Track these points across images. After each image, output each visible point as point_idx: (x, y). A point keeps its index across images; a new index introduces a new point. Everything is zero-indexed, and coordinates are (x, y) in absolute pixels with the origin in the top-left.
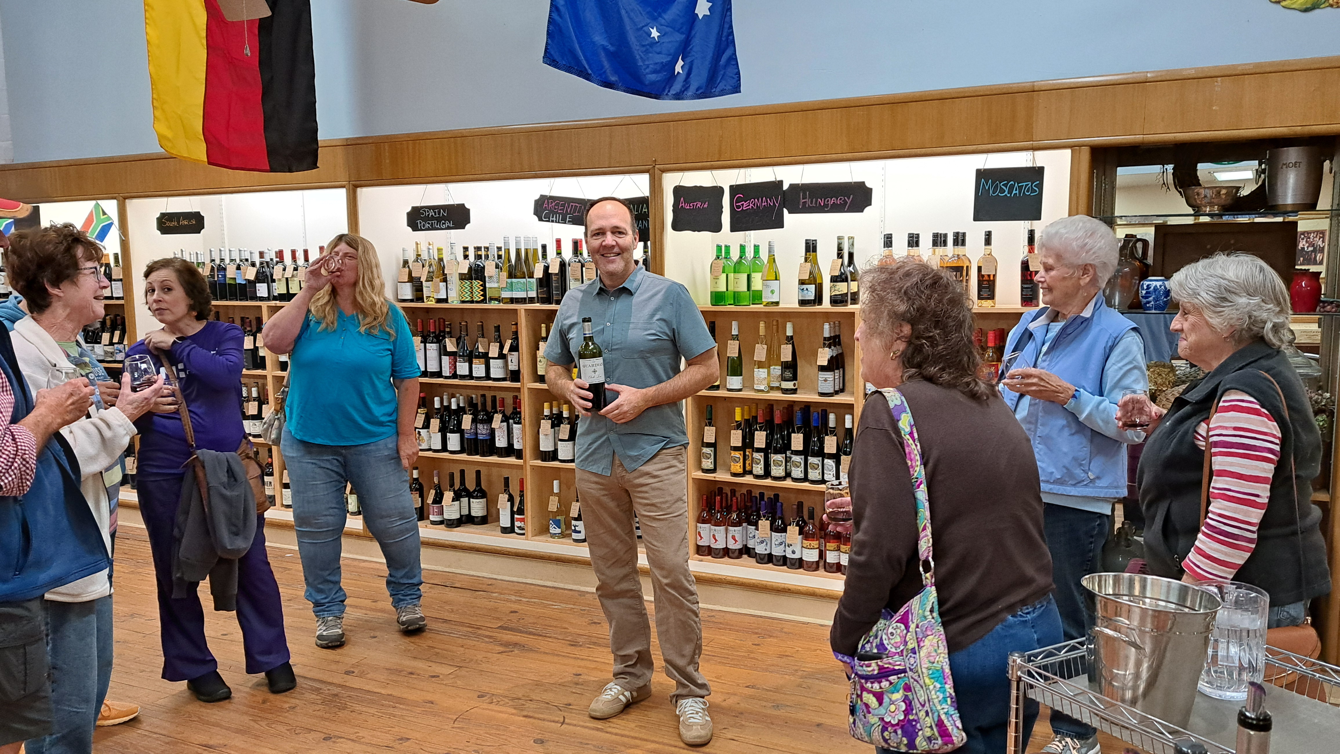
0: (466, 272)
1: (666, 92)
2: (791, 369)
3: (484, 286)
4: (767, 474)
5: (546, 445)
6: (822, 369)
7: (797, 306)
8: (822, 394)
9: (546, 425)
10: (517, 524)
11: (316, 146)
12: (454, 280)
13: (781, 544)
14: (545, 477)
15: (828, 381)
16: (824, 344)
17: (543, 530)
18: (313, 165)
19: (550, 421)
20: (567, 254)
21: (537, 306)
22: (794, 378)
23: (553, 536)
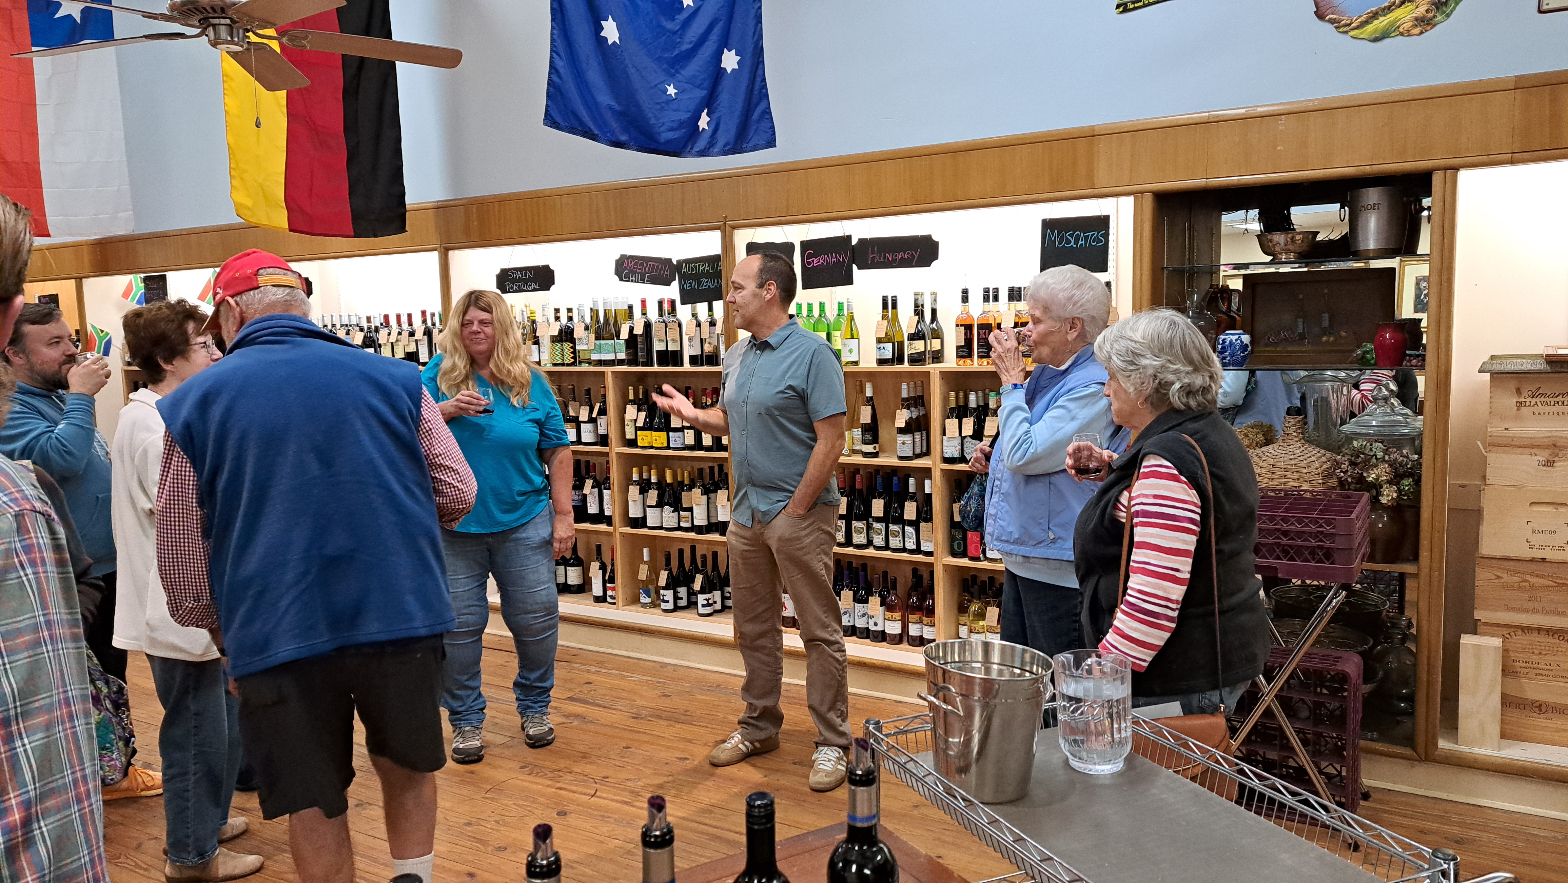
0: (556, 334)
1: (688, 149)
2: (872, 432)
3: (574, 348)
4: (849, 542)
5: (635, 512)
6: (901, 431)
7: (875, 365)
8: (901, 458)
9: (634, 491)
10: (609, 593)
11: (403, 210)
12: (546, 342)
13: (864, 615)
14: (635, 545)
15: (905, 444)
16: (903, 405)
17: (635, 600)
18: (402, 229)
19: (638, 487)
20: (653, 315)
21: (624, 368)
22: (875, 440)
23: (644, 605)
